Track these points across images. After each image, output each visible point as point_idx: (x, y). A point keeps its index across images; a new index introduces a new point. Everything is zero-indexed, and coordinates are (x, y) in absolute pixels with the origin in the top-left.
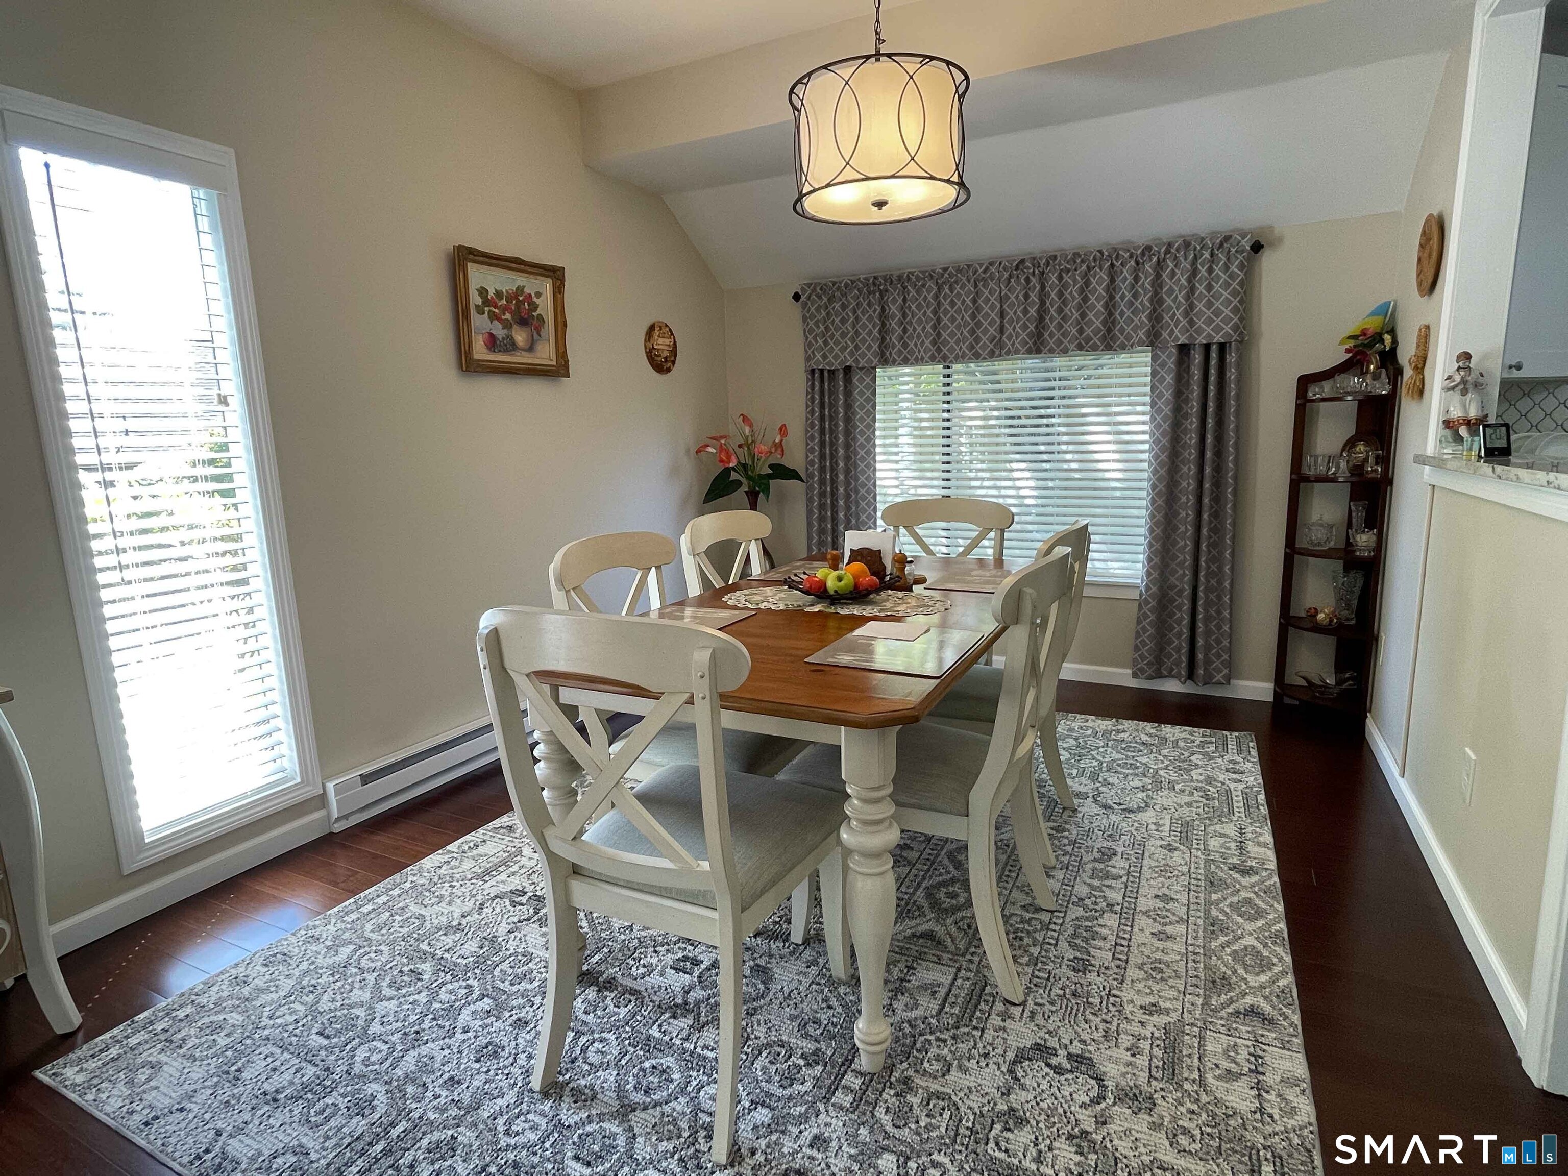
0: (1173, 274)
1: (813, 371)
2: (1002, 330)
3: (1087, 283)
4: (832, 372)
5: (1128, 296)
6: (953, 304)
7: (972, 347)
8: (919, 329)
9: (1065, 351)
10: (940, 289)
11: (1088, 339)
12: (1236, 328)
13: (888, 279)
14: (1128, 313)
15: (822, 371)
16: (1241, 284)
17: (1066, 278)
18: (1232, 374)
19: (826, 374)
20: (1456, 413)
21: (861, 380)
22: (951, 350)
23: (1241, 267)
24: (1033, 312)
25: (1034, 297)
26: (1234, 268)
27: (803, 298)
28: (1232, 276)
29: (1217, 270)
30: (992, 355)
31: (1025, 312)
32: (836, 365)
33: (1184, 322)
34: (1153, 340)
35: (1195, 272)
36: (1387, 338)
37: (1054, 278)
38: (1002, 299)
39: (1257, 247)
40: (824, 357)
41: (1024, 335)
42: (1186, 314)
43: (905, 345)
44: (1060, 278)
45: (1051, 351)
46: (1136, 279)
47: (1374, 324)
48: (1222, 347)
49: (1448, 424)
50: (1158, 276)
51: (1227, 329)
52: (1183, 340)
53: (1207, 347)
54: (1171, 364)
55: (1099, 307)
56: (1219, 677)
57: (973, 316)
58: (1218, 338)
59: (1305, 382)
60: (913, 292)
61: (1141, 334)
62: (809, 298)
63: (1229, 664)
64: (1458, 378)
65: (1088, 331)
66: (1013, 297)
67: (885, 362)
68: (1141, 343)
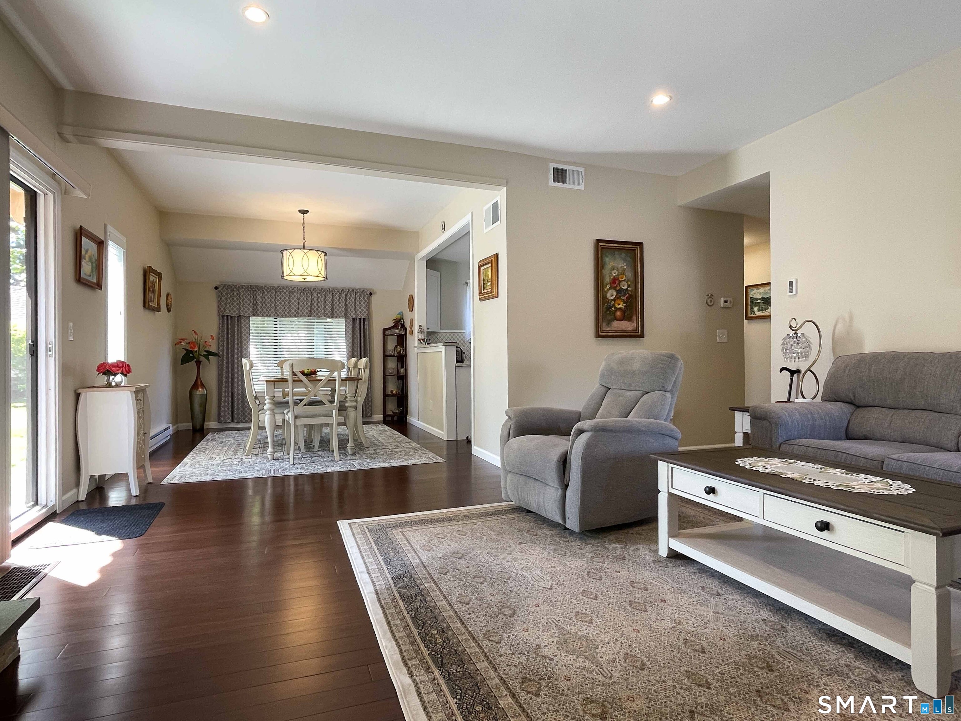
0: (350, 298)
1: (223, 316)
2: (298, 308)
3: (326, 297)
4: (231, 317)
5: (338, 303)
6: (281, 298)
7: (288, 313)
8: (268, 305)
9: (319, 317)
10: (276, 292)
11: (327, 314)
12: (367, 314)
13: (257, 287)
14: (338, 307)
15: (227, 316)
16: (368, 303)
17: (319, 295)
18: (367, 327)
19: (229, 317)
20: (420, 338)
21: (244, 321)
22: (280, 313)
23: (367, 298)
24: (309, 304)
25: (309, 299)
26: (366, 298)
27: (220, 289)
28: (365, 301)
29: (361, 299)
30: (295, 316)
31: (307, 304)
32: (234, 314)
33: (354, 312)
34: (346, 316)
35: (356, 298)
36: (402, 320)
37: (315, 295)
38: (299, 299)
39: (371, 294)
40: (230, 311)
41: (307, 311)
42: (354, 310)
43: (262, 310)
44: (317, 295)
45: (314, 316)
46: (340, 298)
47: (399, 317)
48: (364, 319)
49: (419, 340)
50: (346, 298)
51: (365, 314)
52: (354, 317)
53: (360, 319)
54: (351, 323)
55: (330, 305)
56: (369, 415)
57: (289, 303)
58: (363, 317)
59: (385, 330)
60: (266, 293)
61: (343, 314)
62: (222, 289)
63: (371, 410)
64: (420, 330)
65: (327, 312)
66: (302, 299)
67: (254, 315)
68: (342, 317)
